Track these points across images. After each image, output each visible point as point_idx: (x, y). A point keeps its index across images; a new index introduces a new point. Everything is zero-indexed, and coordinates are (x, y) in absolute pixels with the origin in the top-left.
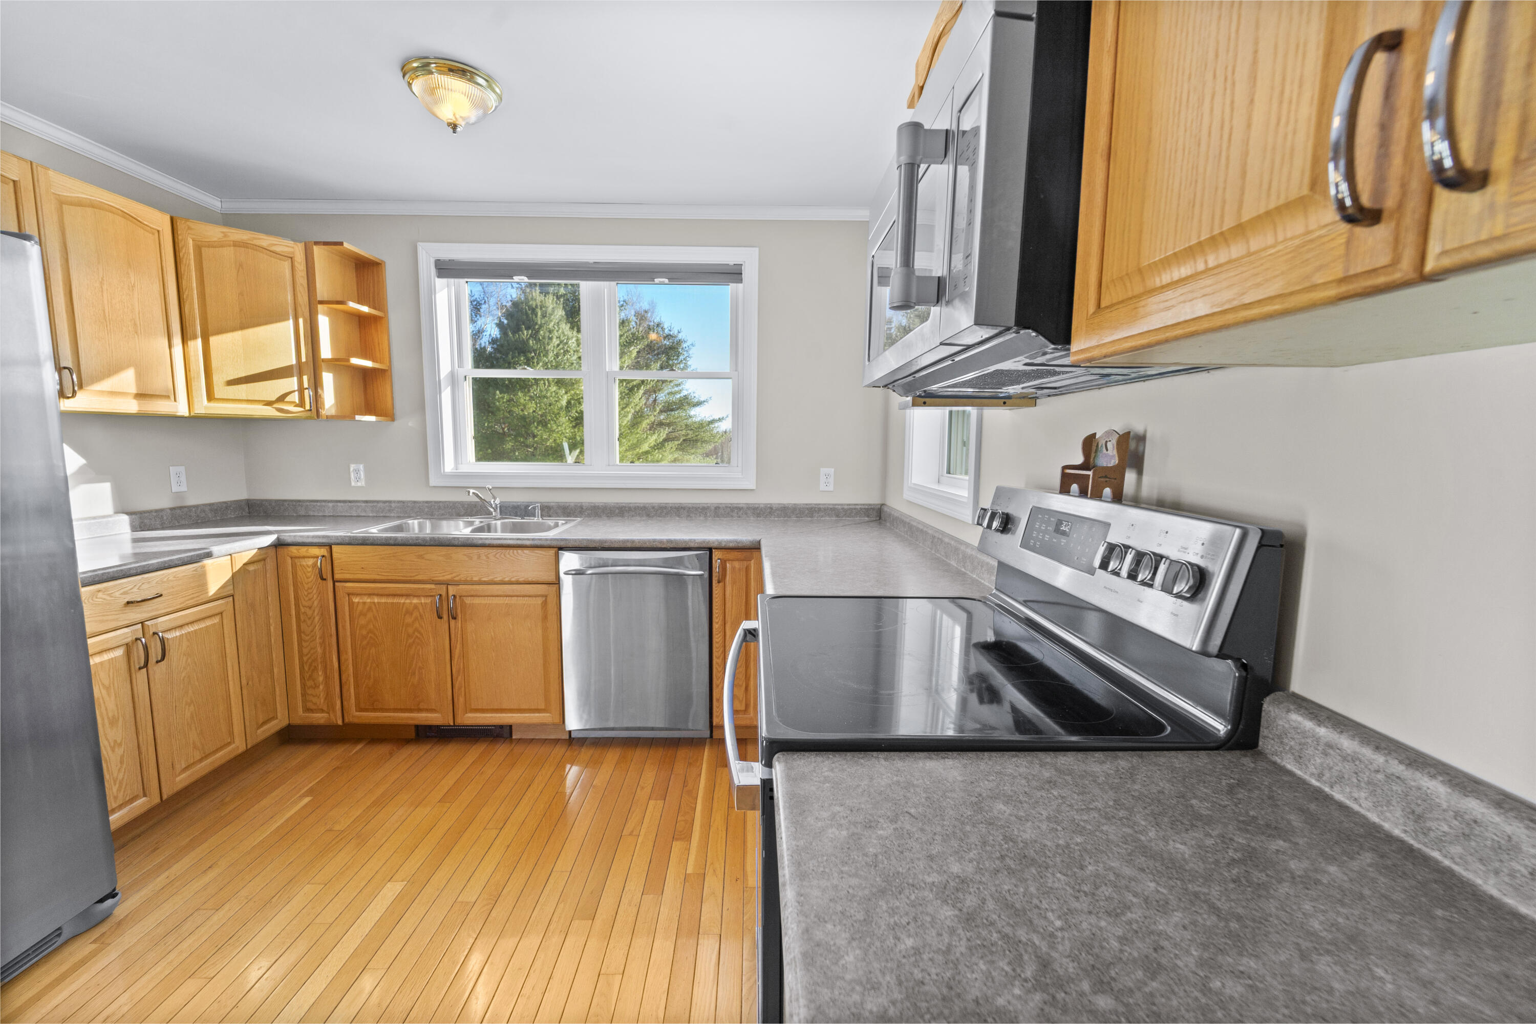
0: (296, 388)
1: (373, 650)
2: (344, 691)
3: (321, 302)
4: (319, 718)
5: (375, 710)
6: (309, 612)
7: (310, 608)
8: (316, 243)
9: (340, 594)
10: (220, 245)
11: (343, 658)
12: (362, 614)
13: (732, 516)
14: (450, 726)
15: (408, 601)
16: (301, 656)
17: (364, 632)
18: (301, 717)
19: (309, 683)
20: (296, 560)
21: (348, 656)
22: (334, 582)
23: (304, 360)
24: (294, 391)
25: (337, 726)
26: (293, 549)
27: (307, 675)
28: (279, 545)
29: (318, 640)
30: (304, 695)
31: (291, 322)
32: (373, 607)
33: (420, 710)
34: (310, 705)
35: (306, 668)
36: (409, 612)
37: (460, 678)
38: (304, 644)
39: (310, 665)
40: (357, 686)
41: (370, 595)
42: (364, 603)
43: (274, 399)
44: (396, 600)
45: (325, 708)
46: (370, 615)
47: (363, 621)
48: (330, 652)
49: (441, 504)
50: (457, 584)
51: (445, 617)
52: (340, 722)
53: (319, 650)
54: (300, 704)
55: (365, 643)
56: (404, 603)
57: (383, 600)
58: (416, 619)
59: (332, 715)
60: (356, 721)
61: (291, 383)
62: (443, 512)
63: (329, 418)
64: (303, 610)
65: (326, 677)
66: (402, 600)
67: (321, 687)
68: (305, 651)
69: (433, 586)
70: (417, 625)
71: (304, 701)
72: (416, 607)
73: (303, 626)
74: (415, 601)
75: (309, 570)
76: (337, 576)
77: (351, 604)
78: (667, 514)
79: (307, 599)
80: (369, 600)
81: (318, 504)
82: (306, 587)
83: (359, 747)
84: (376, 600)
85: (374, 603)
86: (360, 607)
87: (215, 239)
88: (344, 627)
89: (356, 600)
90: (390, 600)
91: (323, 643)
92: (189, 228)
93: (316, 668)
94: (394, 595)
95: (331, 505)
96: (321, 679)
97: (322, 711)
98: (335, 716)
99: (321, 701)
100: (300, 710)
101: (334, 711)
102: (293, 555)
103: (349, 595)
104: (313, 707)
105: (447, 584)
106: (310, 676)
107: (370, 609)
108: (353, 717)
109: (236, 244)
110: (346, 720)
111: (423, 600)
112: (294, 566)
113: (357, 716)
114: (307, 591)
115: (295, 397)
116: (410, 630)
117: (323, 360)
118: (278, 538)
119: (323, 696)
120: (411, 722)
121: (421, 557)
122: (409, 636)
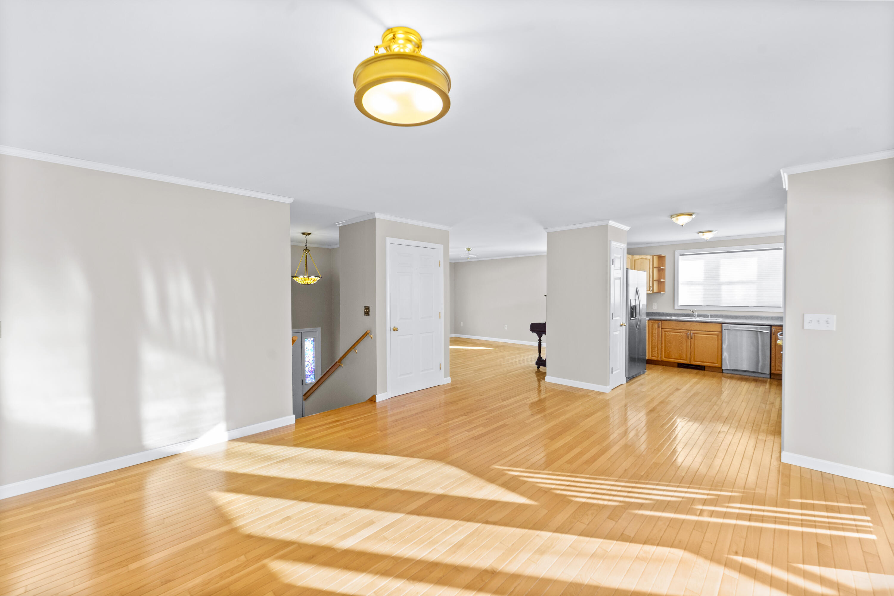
1: (670, 344)
2: (662, 352)
3: (655, 268)
4: (655, 358)
5: (669, 358)
6: (655, 335)
7: (655, 334)
8: (655, 255)
9: (662, 331)
11: (662, 345)
12: (668, 336)
14: (689, 364)
15: (680, 334)
16: (652, 344)
17: (668, 340)
18: (651, 358)
19: (653, 350)
20: (653, 323)
21: (663, 345)
22: (661, 328)
23: (651, 279)
26: (652, 321)
27: (653, 349)
28: (650, 320)
30: (652, 353)
33: (681, 359)
34: (653, 355)
35: (653, 347)
36: (680, 336)
37: (692, 353)
40: (665, 352)
41: (670, 332)
42: (668, 334)
44: (676, 333)
45: (657, 356)
46: (670, 336)
47: (668, 338)
48: (659, 344)
50: (693, 331)
51: (689, 338)
52: (660, 360)
53: (656, 343)
54: (651, 355)
55: (668, 342)
57: (673, 333)
58: (681, 338)
60: (664, 360)
63: (654, 293)
64: (653, 334)
65: (658, 349)
66: (678, 334)
67: (656, 352)
68: (653, 343)
69: (686, 331)
71: (652, 354)
72: (682, 335)
73: (653, 338)
74: (682, 334)
75: (656, 325)
76: (662, 327)
78: (753, 318)
82: (655, 329)
83: (664, 366)
84: (671, 333)
86: (667, 334)
87: (638, 258)
88: (663, 339)
89: (666, 333)
90: (675, 333)
91: (658, 342)
92: (634, 257)
93: (655, 347)
97: (656, 357)
99: (656, 355)
100: (651, 356)
101: (659, 356)
104: (654, 356)
105: (690, 331)
107: (670, 335)
109: (641, 259)
110: (662, 360)
111: (684, 334)
112: (652, 325)
113: (664, 359)
116: (680, 341)
117: (655, 280)
118: (650, 318)
119: (656, 353)
120: (679, 362)
121: (684, 324)
122: (679, 342)
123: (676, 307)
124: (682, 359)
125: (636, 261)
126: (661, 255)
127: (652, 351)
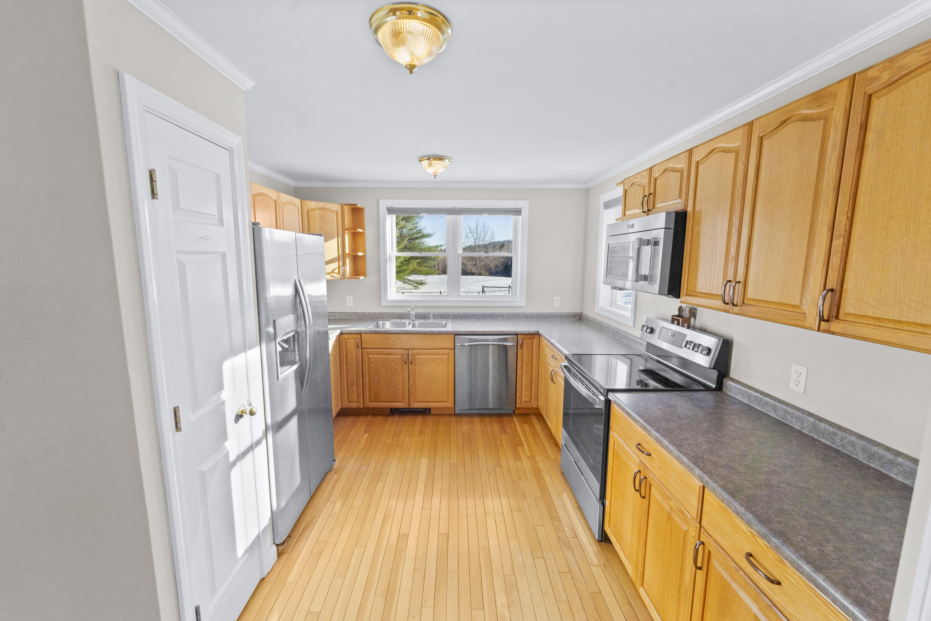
0: (337, 267)
1: (377, 377)
2: (365, 394)
3: (347, 230)
4: (354, 405)
5: (376, 402)
6: (351, 361)
7: (352, 360)
8: (346, 205)
9: (364, 354)
10: (315, 209)
12: (373, 362)
13: (515, 319)
14: (408, 408)
15: (392, 357)
16: (347, 379)
17: (374, 370)
18: (347, 405)
19: (350, 391)
20: (347, 340)
21: (367, 380)
22: (362, 349)
23: (340, 254)
24: (337, 268)
25: (361, 408)
26: (346, 336)
27: (349, 387)
28: (341, 334)
29: (355, 373)
30: (348, 395)
31: (336, 239)
32: (378, 359)
33: (395, 402)
34: (350, 400)
35: (349, 384)
36: (392, 361)
37: (412, 388)
38: (349, 375)
39: (351, 384)
40: (370, 392)
41: (376, 354)
42: (374, 357)
43: (330, 272)
44: (387, 356)
45: (356, 401)
46: (376, 362)
47: (373, 365)
48: (359, 377)
49: (387, 314)
50: (412, 349)
51: (407, 363)
52: (362, 407)
53: (355, 377)
54: (346, 400)
55: (374, 373)
56: (390, 358)
57: (382, 356)
58: (395, 364)
59: (359, 404)
60: (368, 406)
61: (336, 265)
62: (387, 317)
63: (348, 278)
64: (349, 361)
65: (358, 388)
66: (390, 356)
67: (355, 392)
68: (349, 377)
69: (402, 350)
70: (395, 366)
71: (348, 398)
72: (395, 359)
73: (349, 367)
74: (395, 357)
75: (352, 344)
76: (363, 347)
77: (369, 358)
79: (351, 356)
80: (376, 356)
81: (333, 314)
82: (350, 351)
83: (370, 417)
84: (379, 356)
85: (378, 358)
86: (372, 360)
87: (313, 207)
88: (365, 368)
89: (371, 356)
90: (384, 356)
91: (356, 375)
92: (306, 204)
93: (353, 385)
94: (386, 354)
95: (339, 314)
96: (355, 389)
97: (355, 402)
98: (361, 405)
99: (355, 399)
100: (346, 402)
101: (360, 401)
102: (346, 338)
103: (368, 354)
104: (352, 401)
105: (408, 349)
106: (351, 388)
107: (376, 360)
108: (368, 404)
109: (320, 209)
110: (365, 406)
111: (398, 356)
112: (346, 342)
114: (351, 352)
115: (337, 271)
116: (393, 369)
117: (347, 254)
118: (341, 331)
119: (356, 396)
120: (391, 407)
121: (398, 338)
122: (392, 371)
123: (383, 304)
124: (396, 400)
125: (310, 213)
126: (356, 205)
127: (348, 392)
